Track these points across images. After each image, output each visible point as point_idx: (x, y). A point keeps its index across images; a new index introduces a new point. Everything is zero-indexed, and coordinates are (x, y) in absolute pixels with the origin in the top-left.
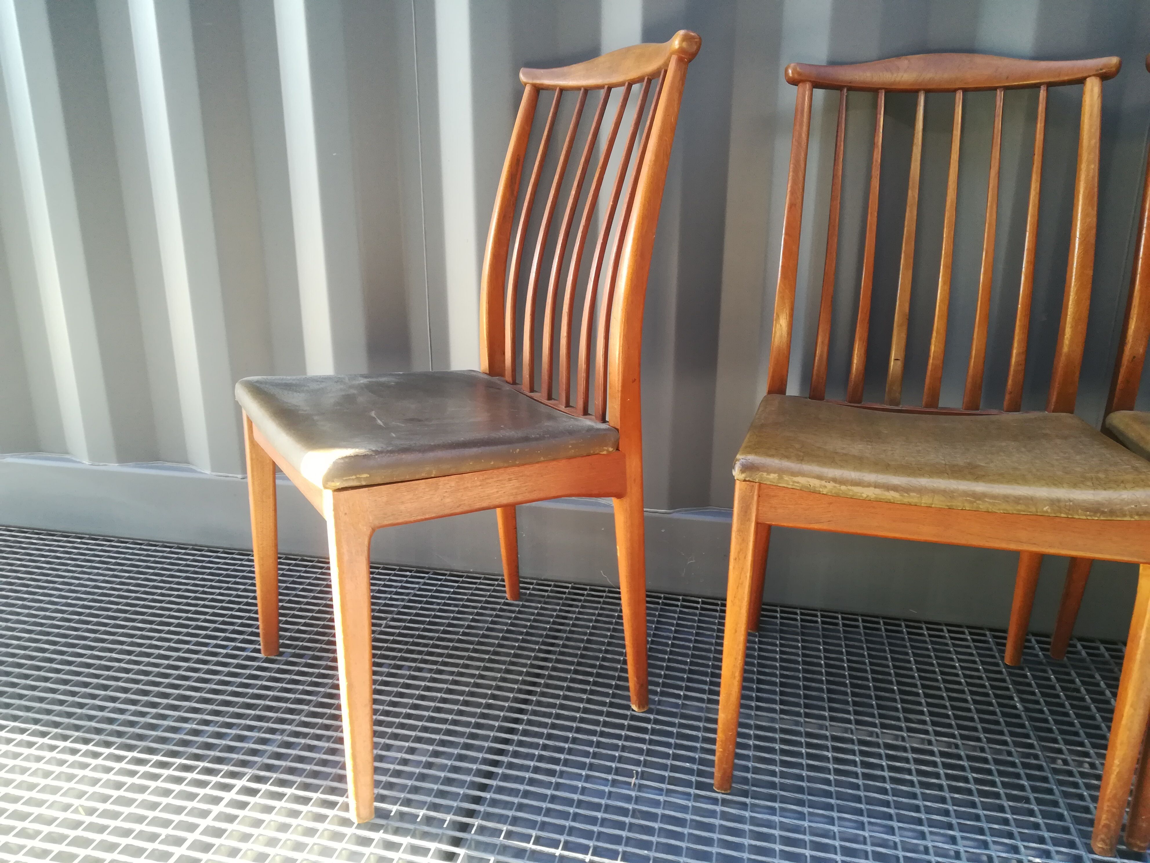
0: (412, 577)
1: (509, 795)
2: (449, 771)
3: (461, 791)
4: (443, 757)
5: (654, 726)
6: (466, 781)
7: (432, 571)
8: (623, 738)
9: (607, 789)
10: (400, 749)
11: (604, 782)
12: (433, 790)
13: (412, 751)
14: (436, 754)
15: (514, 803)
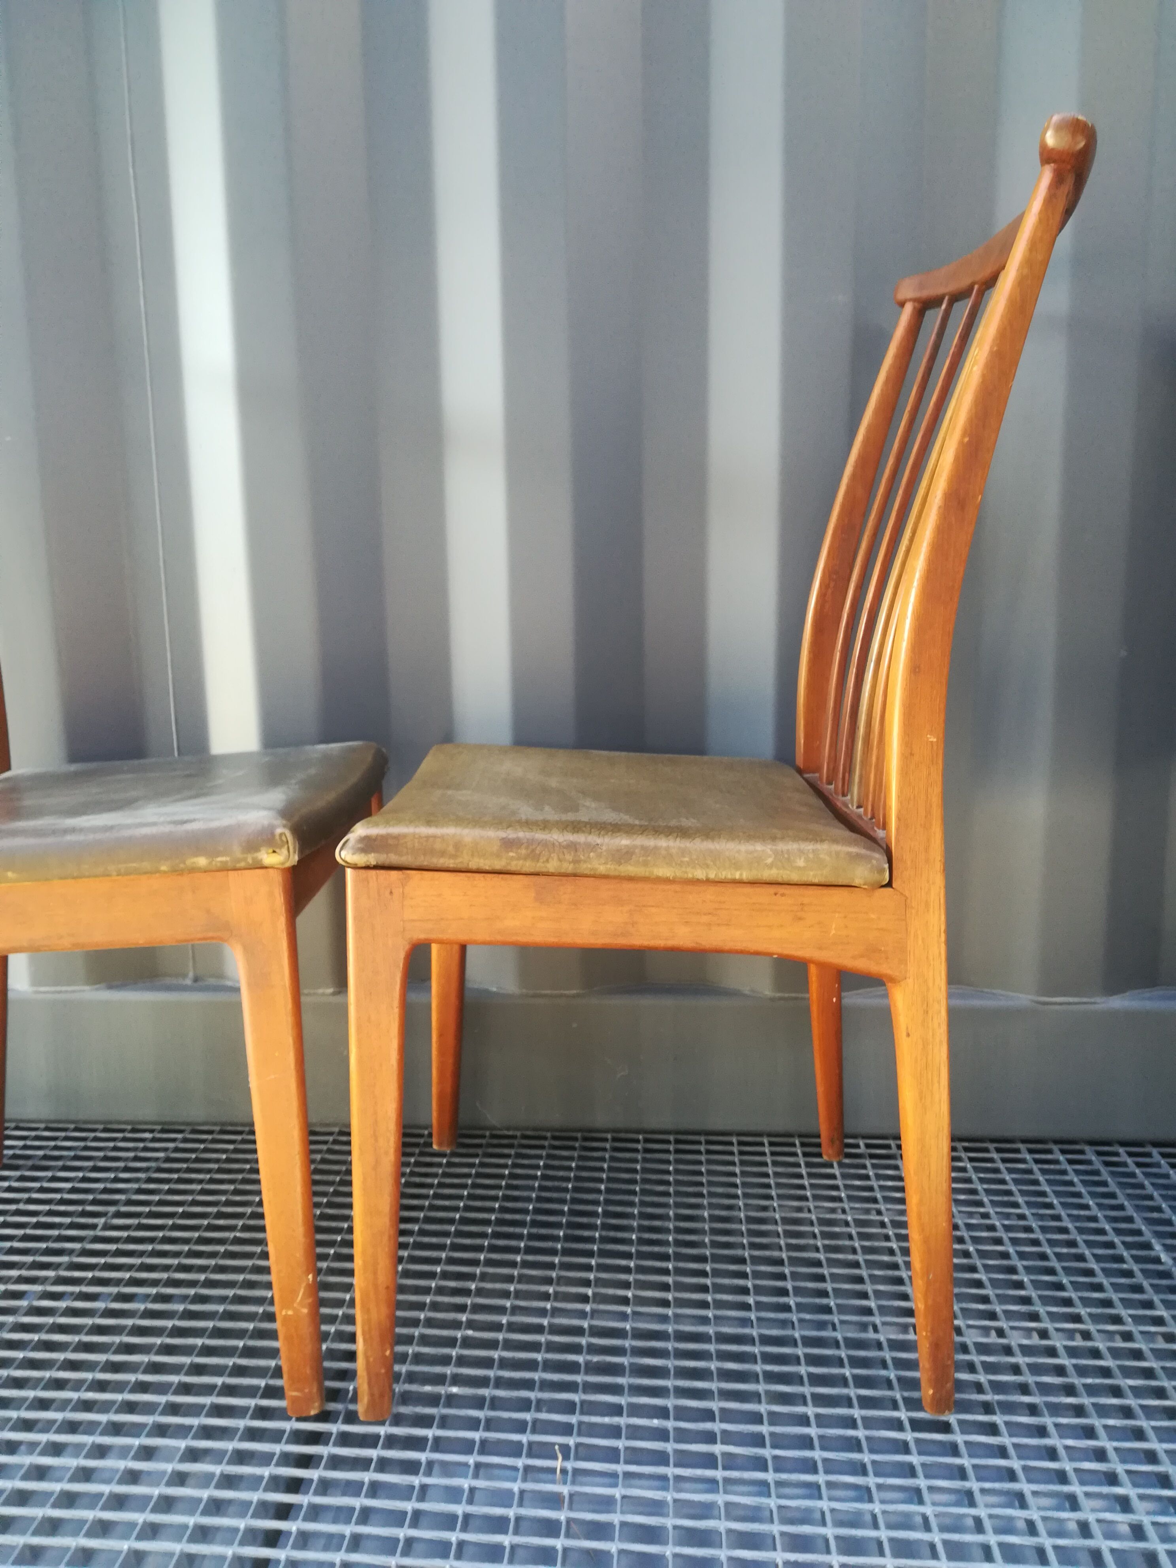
0: (154, 1140)
1: (335, 1521)
2: (219, 1486)
3: (241, 1524)
4: (208, 1459)
5: (589, 1358)
6: (251, 1502)
7: (188, 1128)
8: (537, 1385)
9: (516, 1487)
10: (124, 1452)
11: (508, 1473)
12: (186, 1527)
13: (147, 1453)
14: (193, 1455)
15: (343, 1537)
